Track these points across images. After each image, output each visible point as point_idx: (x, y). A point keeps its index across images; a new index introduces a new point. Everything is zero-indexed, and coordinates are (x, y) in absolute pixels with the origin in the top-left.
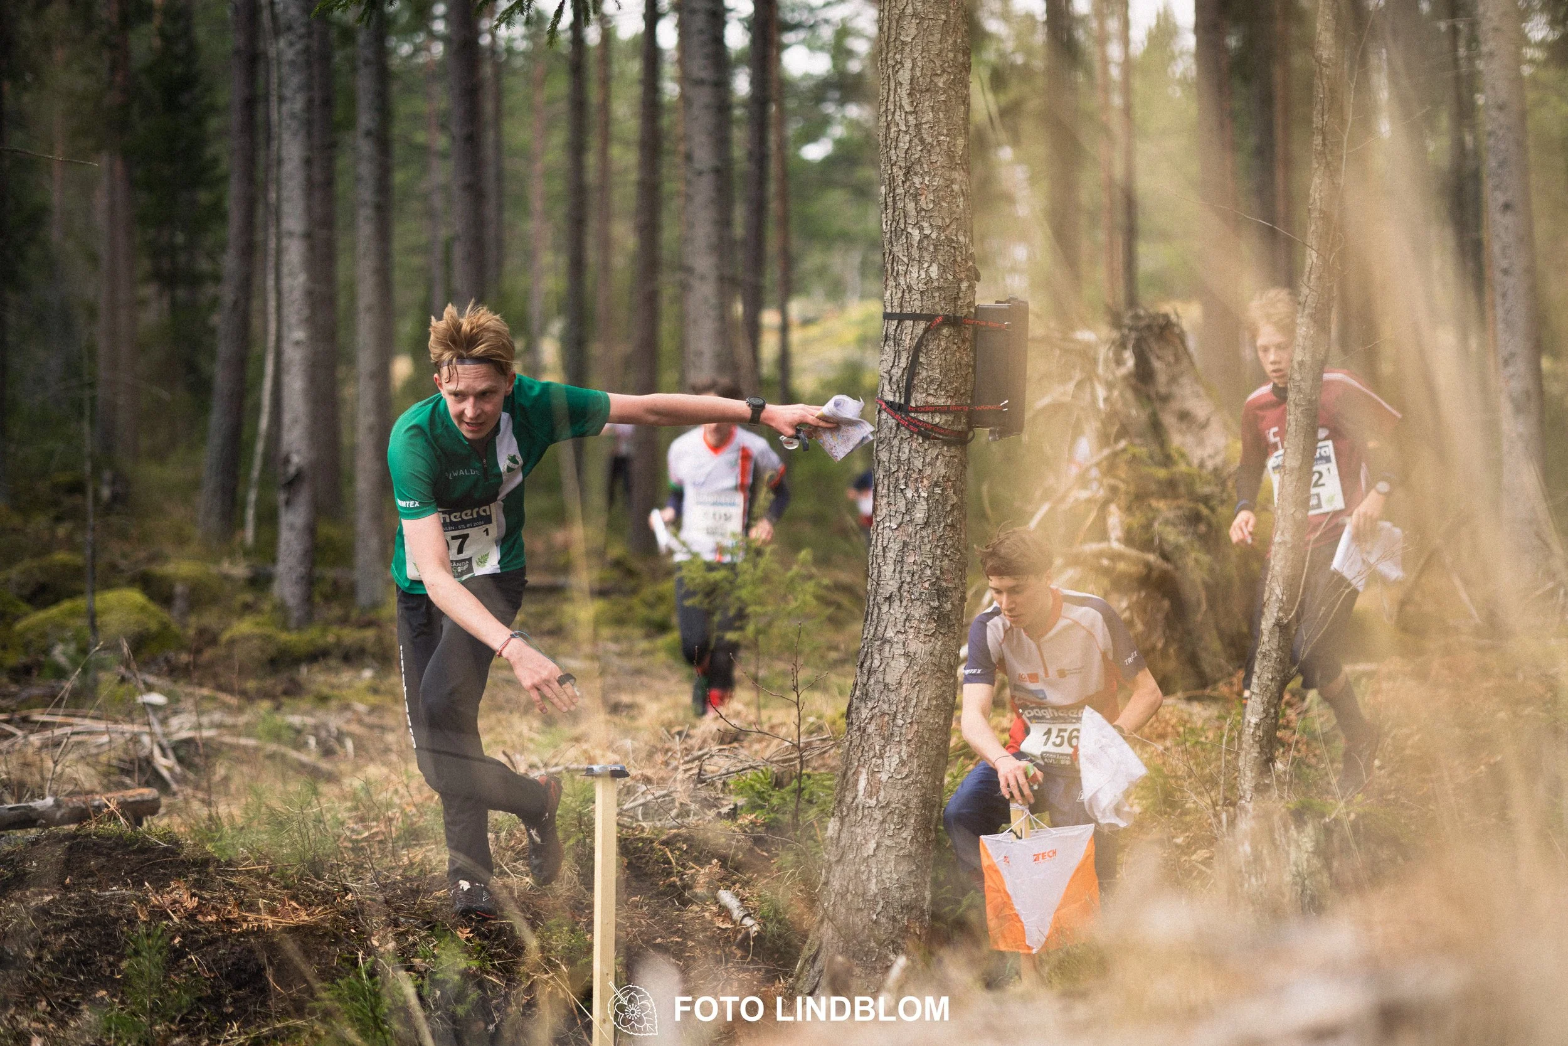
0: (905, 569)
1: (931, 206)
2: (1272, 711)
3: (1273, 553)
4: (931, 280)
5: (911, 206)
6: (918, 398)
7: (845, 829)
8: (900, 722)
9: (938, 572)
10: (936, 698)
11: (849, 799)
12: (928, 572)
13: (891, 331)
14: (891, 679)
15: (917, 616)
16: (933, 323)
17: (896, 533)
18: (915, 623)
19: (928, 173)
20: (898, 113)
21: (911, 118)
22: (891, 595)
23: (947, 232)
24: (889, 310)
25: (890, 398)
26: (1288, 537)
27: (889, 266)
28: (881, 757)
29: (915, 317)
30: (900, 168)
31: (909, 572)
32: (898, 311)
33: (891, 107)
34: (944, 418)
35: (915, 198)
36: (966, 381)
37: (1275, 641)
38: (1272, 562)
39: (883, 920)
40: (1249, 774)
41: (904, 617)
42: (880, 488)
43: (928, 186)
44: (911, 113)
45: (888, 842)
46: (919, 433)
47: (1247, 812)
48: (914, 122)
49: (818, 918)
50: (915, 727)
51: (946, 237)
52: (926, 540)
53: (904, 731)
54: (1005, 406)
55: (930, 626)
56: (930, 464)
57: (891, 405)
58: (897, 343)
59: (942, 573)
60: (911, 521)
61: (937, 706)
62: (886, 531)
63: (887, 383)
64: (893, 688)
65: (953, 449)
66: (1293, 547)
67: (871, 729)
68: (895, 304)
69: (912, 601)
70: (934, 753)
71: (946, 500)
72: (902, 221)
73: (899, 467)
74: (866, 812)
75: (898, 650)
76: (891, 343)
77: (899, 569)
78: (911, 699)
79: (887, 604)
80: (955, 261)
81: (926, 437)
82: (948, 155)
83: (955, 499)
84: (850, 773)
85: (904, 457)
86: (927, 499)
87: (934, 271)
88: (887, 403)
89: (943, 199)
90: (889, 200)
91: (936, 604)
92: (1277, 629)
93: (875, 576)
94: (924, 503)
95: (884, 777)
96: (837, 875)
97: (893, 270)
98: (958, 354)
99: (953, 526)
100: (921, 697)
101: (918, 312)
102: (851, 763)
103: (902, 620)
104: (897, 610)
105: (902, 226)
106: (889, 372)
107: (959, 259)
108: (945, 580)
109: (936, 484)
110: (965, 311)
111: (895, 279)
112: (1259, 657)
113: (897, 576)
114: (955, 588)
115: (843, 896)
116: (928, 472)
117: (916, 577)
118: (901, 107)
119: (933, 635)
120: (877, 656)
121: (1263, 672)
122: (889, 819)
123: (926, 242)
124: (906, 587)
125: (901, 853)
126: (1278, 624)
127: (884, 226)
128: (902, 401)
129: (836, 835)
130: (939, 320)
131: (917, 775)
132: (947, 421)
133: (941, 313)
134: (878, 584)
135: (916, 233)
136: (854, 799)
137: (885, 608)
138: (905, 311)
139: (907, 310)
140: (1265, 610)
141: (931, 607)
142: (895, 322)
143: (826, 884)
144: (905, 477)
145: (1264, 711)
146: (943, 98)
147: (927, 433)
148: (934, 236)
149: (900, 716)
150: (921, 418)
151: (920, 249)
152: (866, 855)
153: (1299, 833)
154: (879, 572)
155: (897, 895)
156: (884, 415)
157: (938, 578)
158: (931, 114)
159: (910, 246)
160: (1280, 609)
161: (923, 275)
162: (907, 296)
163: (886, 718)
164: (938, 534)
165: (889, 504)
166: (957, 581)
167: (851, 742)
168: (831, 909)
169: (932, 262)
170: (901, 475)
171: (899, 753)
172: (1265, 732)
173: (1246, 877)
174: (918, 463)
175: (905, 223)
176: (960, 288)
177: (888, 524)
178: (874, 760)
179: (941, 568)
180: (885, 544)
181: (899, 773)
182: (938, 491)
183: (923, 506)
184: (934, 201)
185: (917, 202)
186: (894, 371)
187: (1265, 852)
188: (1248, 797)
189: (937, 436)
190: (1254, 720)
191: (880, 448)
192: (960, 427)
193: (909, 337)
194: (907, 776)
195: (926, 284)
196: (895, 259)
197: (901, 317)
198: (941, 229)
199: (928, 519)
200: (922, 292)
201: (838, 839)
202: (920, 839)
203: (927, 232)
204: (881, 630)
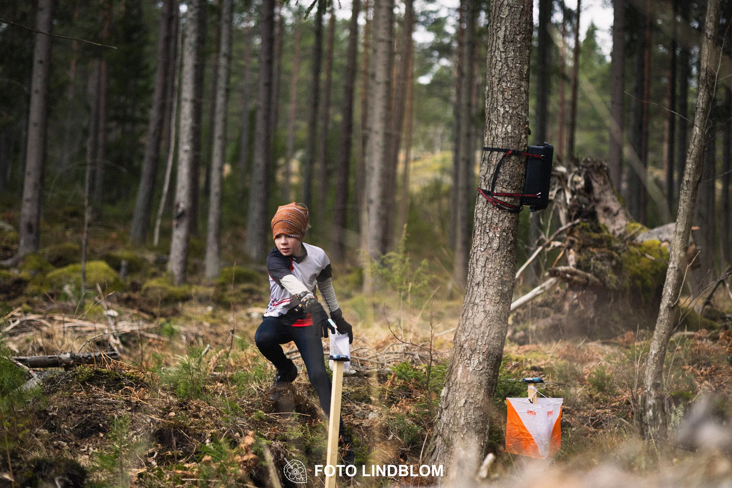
0: (487, 270)
1: (510, 97)
2: (663, 348)
3: (668, 272)
4: (507, 133)
5: (500, 97)
6: (498, 189)
7: (450, 393)
8: (480, 343)
9: (502, 273)
10: (498, 333)
11: (453, 379)
12: (498, 272)
13: (487, 156)
14: (477, 322)
15: (491, 293)
16: (508, 153)
17: (483, 253)
18: (489, 297)
19: (510, 81)
20: (497, 51)
21: (503, 54)
22: (479, 283)
23: (517, 110)
24: (486, 146)
25: (485, 189)
26: (676, 265)
27: (488, 125)
28: (470, 359)
29: (498, 150)
30: (496, 78)
31: (488, 272)
32: (491, 147)
33: (494, 49)
34: (510, 199)
35: (503, 93)
36: (521, 182)
37: (667, 315)
38: (667, 276)
39: (466, 437)
40: (650, 377)
41: (485, 293)
42: (476, 231)
43: (509, 88)
44: (503, 52)
45: (471, 400)
46: (497, 206)
47: (651, 395)
48: (504, 56)
49: (435, 435)
50: (487, 346)
51: (516, 113)
52: (498, 257)
53: (481, 348)
54: (539, 195)
55: (497, 298)
56: (502, 221)
57: (485, 191)
58: (489, 161)
59: (504, 273)
60: (491, 248)
61: (498, 337)
62: (479, 252)
63: (483, 181)
64: (478, 327)
65: (513, 215)
66: (678, 270)
67: (466, 346)
68: (490, 143)
69: (489, 286)
70: (495, 359)
71: (508, 239)
72: (495, 104)
73: (487, 222)
74: (461, 385)
75: (481, 309)
76: (487, 162)
77: (483, 270)
78: (486, 333)
79: (477, 287)
80: (520, 124)
81: (500, 208)
82: (520, 73)
83: (512, 238)
84: (454, 366)
85: (489, 217)
86: (499, 238)
87: (509, 128)
88: (483, 190)
89: (516, 94)
90: (490, 93)
91: (501, 288)
92: (668, 309)
93: (471, 273)
94: (498, 239)
95: (471, 369)
96: (445, 414)
98: (518, 169)
99: (510, 251)
100: (491, 332)
101: (501, 147)
102: (455, 362)
103: (484, 295)
104: (481, 289)
105: (495, 106)
106: (484, 176)
107: (522, 123)
108: (505, 277)
109: (504, 231)
110: (523, 149)
111: (490, 131)
112: (658, 322)
113: (483, 274)
114: (511, 281)
115: (447, 425)
116: (501, 225)
117: (492, 275)
118: (499, 49)
119: (498, 303)
120: (471, 311)
121: (660, 329)
122: (472, 389)
123: (506, 114)
124: (486, 279)
125: (477, 406)
126: (669, 306)
127: (486, 106)
128: (490, 190)
129: (446, 396)
130: (510, 152)
131: (486, 369)
132: (511, 201)
133: (511, 149)
134: (473, 277)
135: (502, 110)
136: (455, 379)
137: (476, 288)
139: (495, 147)
140: (663, 299)
141: (498, 289)
142: (489, 152)
143: (440, 418)
144: (489, 226)
145: (659, 348)
146: (519, 46)
147: (501, 206)
148: (510, 112)
149: (480, 340)
150: (498, 199)
151: (503, 118)
152: (460, 406)
153: (676, 407)
154: (474, 271)
155: (474, 426)
157: (502, 276)
158: (513, 53)
159: (498, 116)
160: (670, 299)
161: (504, 130)
162: (495, 140)
163: (473, 341)
164: (504, 255)
165: (481, 239)
166: (511, 277)
167: (456, 352)
168: (441, 430)
169: (509, 124)
170: (487, 225)
171: (479, 358)
172: (659, 358)
173: (649, 427)
174: (496, 220)
175: (497, 105)
176: (521, 137)
177: (479, 248)
178: (466, 361)
179: (504, 271)
180: (477, 258)
181: (478, 368)
182: (505, 234)
183: (497, 241)
184: (511, 95)
185: (503, 95)
186: (487, 175)
187: (659, 415)
188: (649, 389)
189: (506, 208)
190: (654, 352)
191: (478, 212)
192: (517, 204)
193: (495, 160)
194: (481, 369)
195: (505, 134)
196: (491, 122)
197: (492, 150)
198: (514, 108)
199: (499, 247)
200: (503, 138)
201: (447, 397)
202: (486, 400)
203: (507, 109)
204: (473, 299)
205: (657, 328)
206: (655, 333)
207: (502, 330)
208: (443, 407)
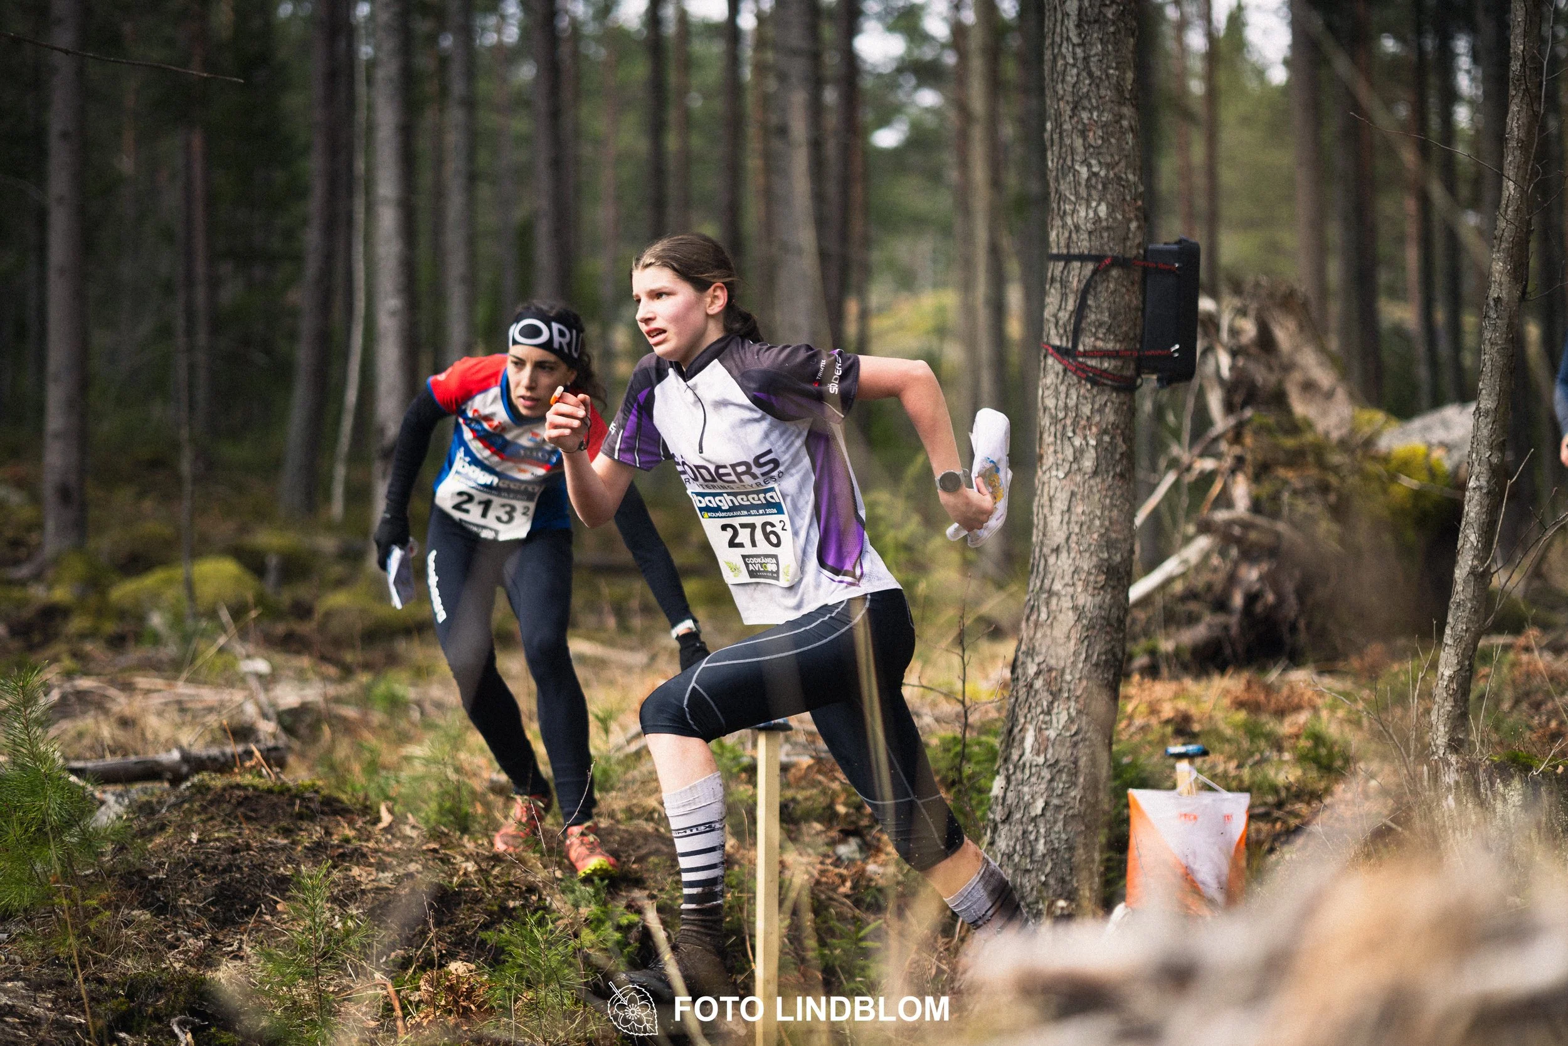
0: (1074, 518)
1: (1100, 142)
2: (1467, 663)
3: (1467, 498)
4: (1098, 220)
5: (1078, 143)
6: (1087, 342)
7: (1012, 788)
8: (1068, 677)
9: (1107, 523)
10: (1106, 653)
11: (1015, 757)
12: (1097, 522)
13: (1057, 273)
14: (1059, 633)
15: (1086, 568)
16: (1102, 263)
17: (1064, 482)
18: (1083, 576)
19: (1097, 108)
20: (1065, 45)
21: (1079, 50)
22: (1058, 547)
23: (1116, 170)
24: (1055, 251)
25: (1057, 342)
26: (1483, 483)
27: (1055, 205)
28: (1049, 713)
29: (1082, 258)
30: (1068, 102)
31: (1077, 523)
32: (1065, 251)
33: (1058, 39)
34: (1113, 363)
35: (1083, 134)
36: (1135, 325)
37: (1470, 590)
38: (1466, 508)
39: (1052, 882)
40: (1442, 728)
41: (1072, 569)
42: (1045, 436)
43: (1096, 122)
44: (1079, 45)
45: (1055, 801)
46: (1088, 379)
47: (1449, 764)
48: (1082, 55)
50: (1084, 683)
51: (1115, 175)
52: (1095, 490)
53: (1072, 687)
54: (1176, 351)
55: (1099, 579)
56: (1099, 411)
57: (1058, 349)
58: (1064, 284)
59: (1111, 523)
60: (1079, 469)
61: (1106, 661)
62: (1054, 480)
63: (1052, 326)
64: (1061, 642)
65: (1122, 396)
66: (1489, 492)
67: (1038, 684)
69: (1080, 552)
70: (1104, 709)
71: (1116, 448)
72: (1069, 158)
73: (1066, 414)
74: (1034, 770)
75: (1067, 603)
76: (1058, 285)
77: (1066, 519)
78: (1080, 654)
79: (1054, 555)
80: (1124, 199)
81: (1094, 383)
82: (1117, 89)
83: (1122, 448)
84: (1016, 730)
86: (1096, 447)
87: (1103, 210)
88: (1053, 347)
89: (1113, 137)
90: (1056, 137)
91: (1106, 555)
92: (1472, 578)
93: (1041, 527)
94: (1093, 451)
95: (1052, 734)
96: (1003, 836)
97: (1059, 209)
98: (1127, 297)
99: (1122, 476)
100: (1090, 652)
101: (1086, 252)
102: (1017, 720)
103: (1070, 572)
104: (1064, 561)
105: (1069, 163)
106: (1055, 316)
107: (1128, 198)
108: (1115, 532)
109: (1105, 432)
110: (1134, 252)
111: (1062, 218)
112: (1453, 607)
113: (1065, 527)
114: (1125, 540)
115: (1010, 857)
116: (1097, 418)
117: (1085, 528)
118: (1068, 39)
119: (1102, 587)
120: (1044, 610)
121: (1457, 623)
122: (1057, 777)
123: (1093, 181)
124: (1074, 538)
125: (1070, 812)
126: (1473, 572)
127: (1050, 164)
128: (1070, 345)
129: (1001, 794)
130: (1107, 261)
131: (1086, 733)
132: (1116, 367)
133: (1109, 253)
134: (1044, 535)
135: (1084, 171)
136: (1021, 756)
137: (1052, 560)
138: (1072, 251)
139: (1075, 251)
141: (1101, 559)
142: (1062, 264)
143: (992, 843)
144: (1075, 424)
145: (1458, 663)
146: (1112, 29)
147: (1096, 379)
148: (1102, 173)
149: (1068, 671)
150: (1089, 363)
151: (1088, 186)
152: (1033, 814)
153: (1505, 786)
154: (1045, 522)
155: (1066, 856)
156: (1050, 361)
157: (1107, 529)
158: (1100, 47)
159: (1077, 183)
160: (1475, 557)
161: (1091, 214)
162: (1074, 236)
163: (1054, 674)
164: (1106, 484)
165: (1055, 452)
166: (1126, 532)
167: (1017, 699)
169: (1101, 200)
170: (1068, 422)
171: (1068, 709)
172: (1460, 685)
173: (1450, 831)
174: (1086, 410)
175: (1073, 160)
176: (1129, 229)
177: (1054, 473)
178: (1041, 717)
179: (1110, 518)
180: (1052, 493)
181: (1068, 730)
182: (1107, 438)
183: (1091, 454)
184: (1102, 138)
185: (1085, 138)
186: (1061, 314)
187: (1470, 805)
188: (1441, 752)
189: (1106, 381)
190: (1448, 673)
191: (1047, 393)
192: (1129, 372)
193: (1076, 279)
194: (1076, 734)
195: (1094, 223)
196: (1061, 198)
197: (1068, 258)
198: (1109, 166)
199: (1097, 468)
200: (1090, 233)
201: (1004, 798)
202: (1090, 798)
203: (1095, 169)
204: (1047, 582)
205: (1450, 619)
206: (1448, 631)
207: (1113, 647)
208: (998, 818)
